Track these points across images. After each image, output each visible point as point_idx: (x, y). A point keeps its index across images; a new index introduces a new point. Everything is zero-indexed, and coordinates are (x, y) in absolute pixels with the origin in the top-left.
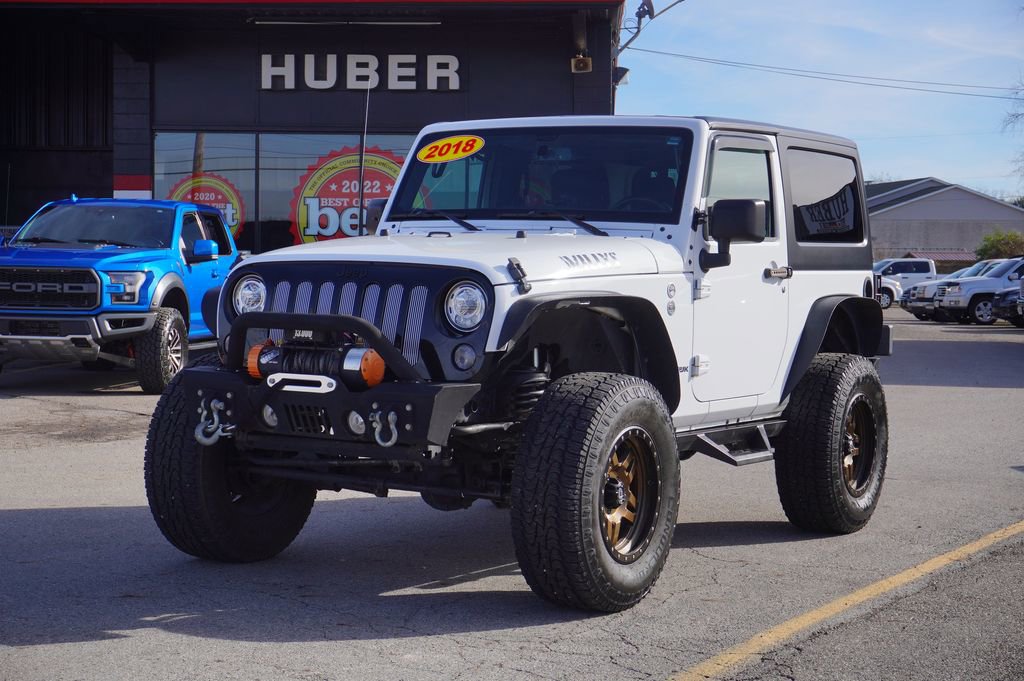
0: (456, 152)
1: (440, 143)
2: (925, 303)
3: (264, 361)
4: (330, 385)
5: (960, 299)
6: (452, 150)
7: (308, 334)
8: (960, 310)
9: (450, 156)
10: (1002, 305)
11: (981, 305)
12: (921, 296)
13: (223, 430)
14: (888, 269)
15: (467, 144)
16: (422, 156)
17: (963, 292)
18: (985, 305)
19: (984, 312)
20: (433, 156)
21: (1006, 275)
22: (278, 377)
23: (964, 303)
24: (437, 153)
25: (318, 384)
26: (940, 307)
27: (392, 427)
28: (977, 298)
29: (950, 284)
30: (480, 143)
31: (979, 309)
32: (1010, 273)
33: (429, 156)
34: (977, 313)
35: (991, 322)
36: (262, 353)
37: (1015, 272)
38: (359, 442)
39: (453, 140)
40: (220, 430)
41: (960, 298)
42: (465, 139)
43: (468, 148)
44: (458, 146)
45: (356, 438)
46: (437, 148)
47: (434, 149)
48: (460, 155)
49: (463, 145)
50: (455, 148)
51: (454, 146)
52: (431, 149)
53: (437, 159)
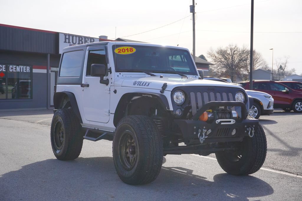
1: (121, 48)
4: (234, 122)
7: (223, 107)
9: (126, 53)
16: (116, 51)
20: (121, 52)
22: (219, 121)
24: (121, 51)
25: (230, 122)
27: (253, 131)
30: (134, 50)
33: (119, 52)
36: (208, 114)
39: (126, 48)
42: (129, 48)
43: (131, 51)
44: (127, 49)
46: (120, 50)
47: (119, 50)
48: (130, 53)
49: (129, 50)
50: (127, 50)
51: (126, 50)
52: (118, 50)
53: (122, 53)
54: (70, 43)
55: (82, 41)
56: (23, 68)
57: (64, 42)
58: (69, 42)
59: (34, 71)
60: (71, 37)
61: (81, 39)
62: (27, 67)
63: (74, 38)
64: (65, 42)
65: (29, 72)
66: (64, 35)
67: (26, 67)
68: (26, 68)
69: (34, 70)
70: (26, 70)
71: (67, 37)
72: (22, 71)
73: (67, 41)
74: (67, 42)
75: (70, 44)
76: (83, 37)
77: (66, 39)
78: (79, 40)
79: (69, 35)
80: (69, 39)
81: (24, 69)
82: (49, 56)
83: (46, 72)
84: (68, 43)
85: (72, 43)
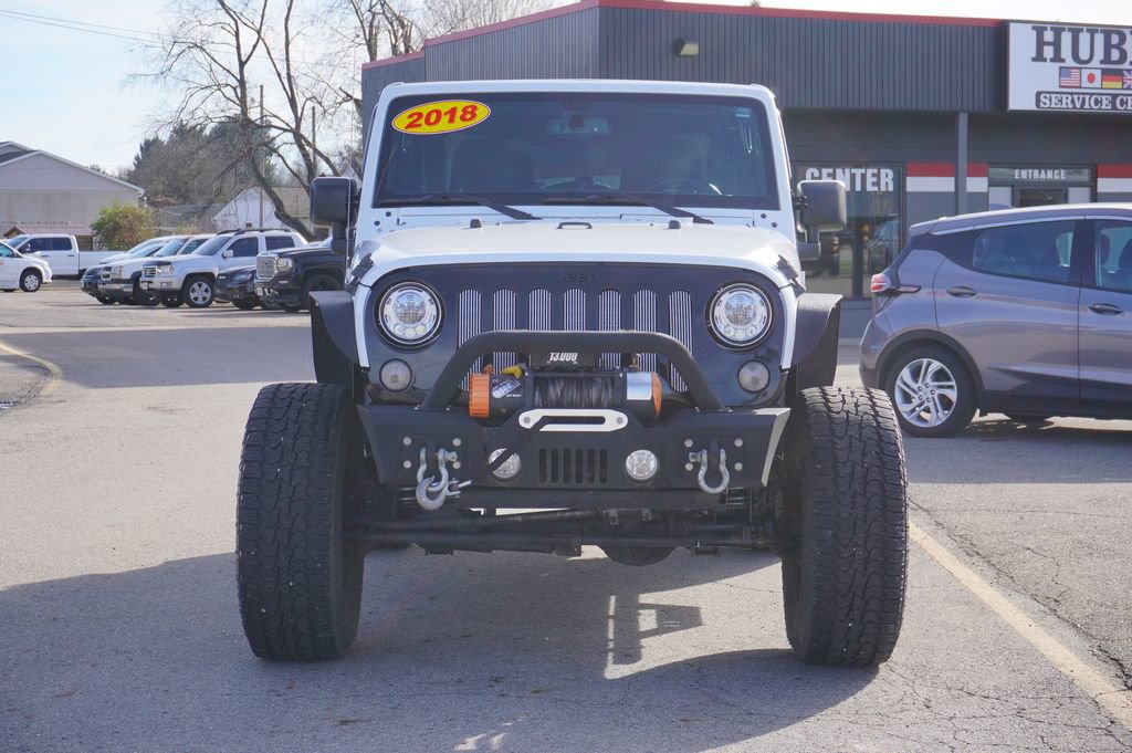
0: (451, 120)
1: (424, 109)
2: (123, 285)
3: (498, 394)
4: (619, 421)
5: (173, 279)
6: (445, 119)
7: (571, 357)
8: (171, 292)
9: (444, 126)
10: (229, 286)
11: (195, 286)
12: (117, 277)
13: (450, 489)
14: (25, 246)
15: (465, 110)
16: (401, 122)
17: (175, 273)
18: (200, 286)
19: (199, 292)
20: (419, 125)
21: (220, 253)
23: (177, 284)
24: (422, 121)
26: (149, 289)
27: (723, 468)
28: (191, 278)
29: (160, 264)
30: (483, 112)
31: (193, 291)
32: (223, 250)
33: (410, 126)
34: (192, 296)
35: (206, 306)
36: (492, 386)
37: (229, 248)
38: (642, 490)
39: (444, 106)
40: (446, 488)
41: (170, 279)
42: (460, 105)
43: (468, 116)
44: (452, 112)
45: (639, 485)
46: (420, 115)
47: (416, 117)
48: (459, 125)
49: (459, 113)
50: (448, 116)
51: (446, 113)
52: (411, 116)
53: (424, 129)
54: (1063, 61)
55: (1124, 47)
56: (864, 177)
57: (1033, 60)
58: (1057, 58)
59: (910, 188)
60: (1066, 38)
61: (1115, 39)
62: (883, 172)
63: (1084, 38)
64: (1039, 57)
65: (891, 188)
66: (1034, 28)
67: (875, 171)
68: (877, 175)
69: (910, 180)
70: (877, 184)
71: (1049, 36)
72: (858, 188)
73: (1048, 52)
74: (1045, 60)
75: (1062, 65)
76: (1127, 32)
77: (1040, 44)
78: (1108, 47)
79: (1058, 28)
80: (1057, 44)
81: (870, 180)
82: (963, 121)
83: (952, 189)
84: (1052, 60)
85: (1070, 62)
